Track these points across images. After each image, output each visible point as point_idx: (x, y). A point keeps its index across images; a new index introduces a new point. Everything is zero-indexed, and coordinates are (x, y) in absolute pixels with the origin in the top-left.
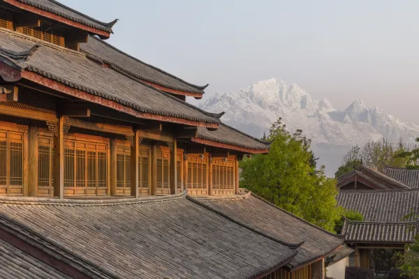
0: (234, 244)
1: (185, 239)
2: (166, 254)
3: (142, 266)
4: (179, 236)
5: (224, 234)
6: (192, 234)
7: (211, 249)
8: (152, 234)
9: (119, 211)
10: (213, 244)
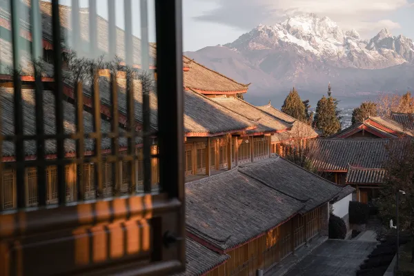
0: (266, 203)
1: (239, 203)
2: (228, 216)
3: (216, 225)
4: (234, 201)
5: (261, 197)
6: (242, 199)
7: (253, 208)
8: (220, 202)
9: (201, 188)
10: (254, 205)
